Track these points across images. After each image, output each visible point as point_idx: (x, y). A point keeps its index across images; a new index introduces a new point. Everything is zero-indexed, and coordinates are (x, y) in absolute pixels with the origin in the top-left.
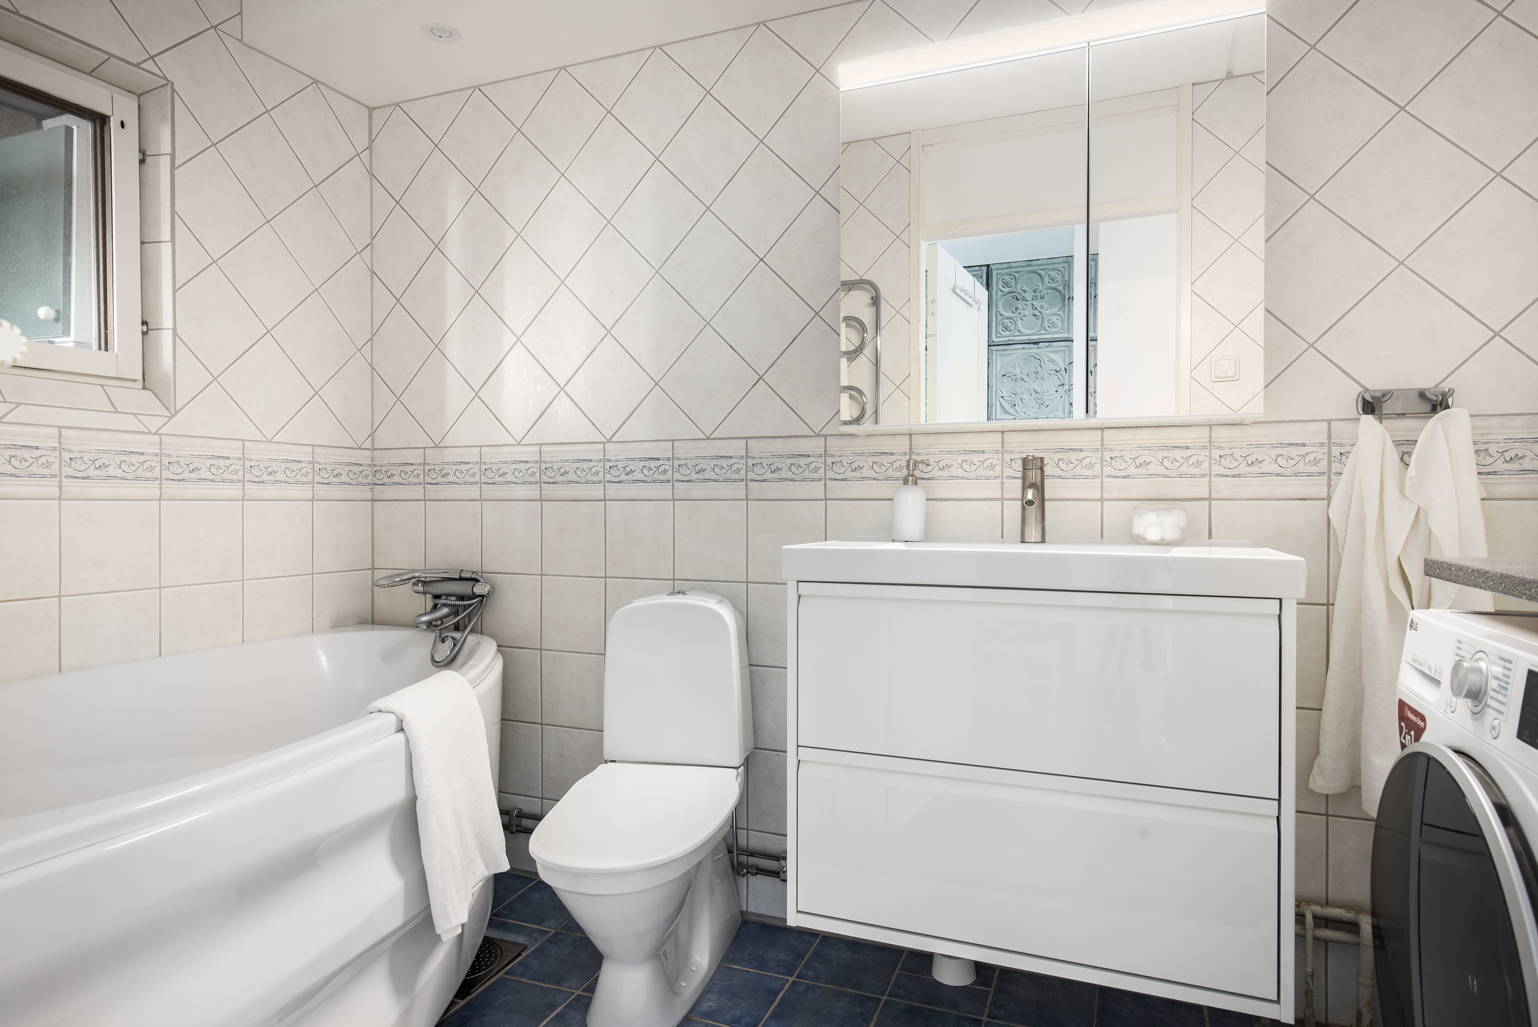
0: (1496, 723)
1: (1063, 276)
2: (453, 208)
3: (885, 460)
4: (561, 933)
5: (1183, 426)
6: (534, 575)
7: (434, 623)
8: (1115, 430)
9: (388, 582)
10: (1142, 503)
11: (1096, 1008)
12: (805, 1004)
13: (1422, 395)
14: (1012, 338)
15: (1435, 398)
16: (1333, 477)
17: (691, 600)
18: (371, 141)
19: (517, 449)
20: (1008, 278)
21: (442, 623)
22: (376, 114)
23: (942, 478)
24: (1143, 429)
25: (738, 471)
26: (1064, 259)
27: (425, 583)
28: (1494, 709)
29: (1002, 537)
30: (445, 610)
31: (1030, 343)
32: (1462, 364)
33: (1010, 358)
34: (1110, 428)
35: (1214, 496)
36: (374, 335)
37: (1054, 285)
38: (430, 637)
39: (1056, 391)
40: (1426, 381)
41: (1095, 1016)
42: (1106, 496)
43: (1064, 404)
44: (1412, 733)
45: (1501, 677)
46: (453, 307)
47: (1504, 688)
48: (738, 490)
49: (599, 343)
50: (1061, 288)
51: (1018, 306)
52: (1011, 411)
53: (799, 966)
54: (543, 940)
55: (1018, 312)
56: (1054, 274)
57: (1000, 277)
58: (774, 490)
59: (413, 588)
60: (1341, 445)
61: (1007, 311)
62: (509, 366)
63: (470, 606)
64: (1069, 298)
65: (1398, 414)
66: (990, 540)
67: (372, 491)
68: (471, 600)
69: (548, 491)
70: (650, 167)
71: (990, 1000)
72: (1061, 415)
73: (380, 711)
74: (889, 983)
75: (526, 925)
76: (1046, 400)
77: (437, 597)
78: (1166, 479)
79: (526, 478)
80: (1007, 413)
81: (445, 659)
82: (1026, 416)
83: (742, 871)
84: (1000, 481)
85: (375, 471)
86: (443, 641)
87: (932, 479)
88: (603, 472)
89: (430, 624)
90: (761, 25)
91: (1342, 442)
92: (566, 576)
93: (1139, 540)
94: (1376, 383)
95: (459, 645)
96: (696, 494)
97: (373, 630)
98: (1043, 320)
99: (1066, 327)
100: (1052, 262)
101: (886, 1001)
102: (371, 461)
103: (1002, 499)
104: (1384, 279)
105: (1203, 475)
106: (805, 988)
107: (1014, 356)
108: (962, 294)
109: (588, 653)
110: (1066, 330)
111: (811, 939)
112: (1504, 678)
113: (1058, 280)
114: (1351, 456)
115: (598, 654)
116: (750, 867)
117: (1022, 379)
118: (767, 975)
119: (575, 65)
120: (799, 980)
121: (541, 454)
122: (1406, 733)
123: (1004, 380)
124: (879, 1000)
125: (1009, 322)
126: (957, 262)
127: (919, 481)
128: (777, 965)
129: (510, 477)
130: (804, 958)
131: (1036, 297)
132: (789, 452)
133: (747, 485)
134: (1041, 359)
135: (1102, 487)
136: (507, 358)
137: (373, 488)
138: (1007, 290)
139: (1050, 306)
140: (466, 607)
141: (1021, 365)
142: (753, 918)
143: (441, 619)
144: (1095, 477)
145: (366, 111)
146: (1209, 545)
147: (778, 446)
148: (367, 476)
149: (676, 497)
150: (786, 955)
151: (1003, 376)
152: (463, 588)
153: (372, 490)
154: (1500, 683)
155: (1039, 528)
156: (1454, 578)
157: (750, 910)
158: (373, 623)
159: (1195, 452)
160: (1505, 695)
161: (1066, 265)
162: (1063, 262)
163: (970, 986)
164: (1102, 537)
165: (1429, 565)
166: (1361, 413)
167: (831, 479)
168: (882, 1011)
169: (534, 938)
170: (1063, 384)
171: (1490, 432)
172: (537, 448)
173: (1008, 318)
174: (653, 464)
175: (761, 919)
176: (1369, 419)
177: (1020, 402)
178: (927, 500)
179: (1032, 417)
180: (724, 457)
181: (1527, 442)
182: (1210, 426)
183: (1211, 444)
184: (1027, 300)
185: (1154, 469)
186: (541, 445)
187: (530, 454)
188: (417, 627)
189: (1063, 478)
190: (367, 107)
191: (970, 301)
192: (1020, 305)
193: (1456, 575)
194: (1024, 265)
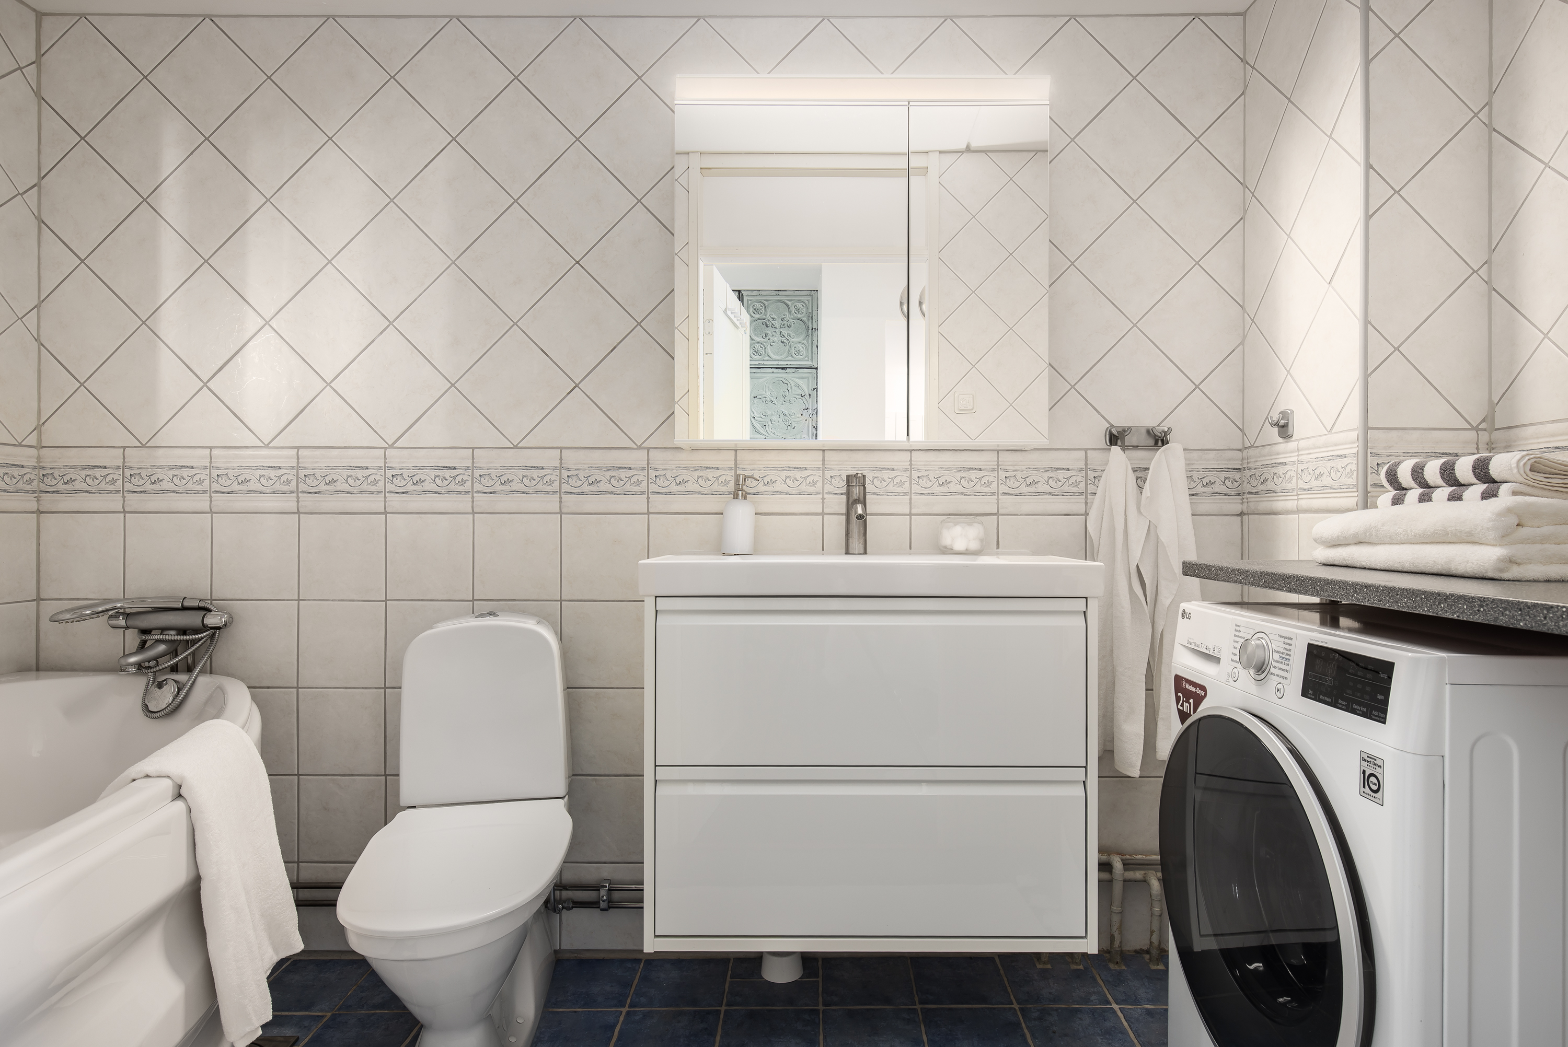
0: (1280, 686)
1: (807, 308)
2: (171, 157)
3: (710, 474)
4: (340, 1015)
5: (977, 450)
6: (288, 600)
7: (147, 664)
8: (922, 452)
9: (74, 616)
10: (947, 518)
11: (912, 977)
12: (645, 1032)
13: (1149, 432)
14: (760, 362)
15: (1160, 435)
16: (1089, 497)
17: (504, 621)
18: (40, 55)
19: (265, 452)
20: (758, 305)
21: (157, 664)
22: (47, 22)
23: (766, 493)
24: (945, 452)
25: (551, 482)
26: (808, 293)
27: (127, 616)
28: (1277, 675)
29: (823, 550)
30: (162, 648)
31: (779, 368)
32: (1175, 409)
33: (761, 380)
34: (917, 450)
35: (1001, 511)
36: (43, 301)
37: (799, 316)
38: (140, 682)
39: (802, 415)
40: (1150, 422)
41: (914, 984)
42: (914, 511)
43: (808, 427)
44: (1191, 701)
45: (1282, 650)
46: (170, 277)
47: (1286, 658)
48: (552, 503)
49: (379, 335)
50: (805, 319)
51: (767, 332)
52: (762, 431)
53: (628, 996)
54: (319, 1027)
55: (768, 338)
56: (799, 305)
57: (751, 303)
58: (592, 503)
59: (110, 622)
60: (1094, 470)
61: (758, 336)
62: (253, 353)
63: (194, 642)
64: (812, 329)
65: (1133, 446)
66: (812, 553)
67: (38, 501)
68: (200, 634)
69: (308, 502)
70: (446, 147)
71: (821, 989)
72: (806, 436)
73: (148, 776)
74: (724, 993)
75: (290, 1013)
76: (793, 422)
77: (145, 632)
78: (963, 496)
79: (277, 486)
80: (758, 433)
81: (164, 709)
82: (775, 436)
83: (558, 907)
84: (821, 496)
85: (43, 475)
86: (160, 686)
87: (757, 493)
88: (383, 481)
89: (140, 666)
90: (578, 19)
91: (1095, 467)
92: (332, 601)
93: (947, 551)
94: (1120, 421)
95: (187, 689)
96: (500, 507)
97: (37, 678)
98: (790, 347)
99: (810, 355)
100: (797, 294)
101: (726, 1011)
102: (37, 462)
103: (823, 514)
104: (1123, 337)
105: (993, 494)
106: (641, 1016)
107: (765, 379)
108: (732, 316)
109: (363, 688)
110: (810, 358)
111: (634, 965)
112: (1285, 651)
113: (803, 311)
114: (1102, 479)
115: (376, 688)
116: (565, 902)
117: (772, 402)
118: (597, 1011)
119: (348, 16)
120: (633, 1009)
121: (298, 458)
122: (1183, 701)
123: (755, 401)
124: (718, 1012)
125: (760, 347)
126: (728, 285)
127: (748, 496)
128: (606, 998)
129: (253, 486)
130: (632, 986)
131: (784, 325)
132: (608, 464)
133: (561, 498)
134: (789, 384)
135: (910, 503)
136: (250, 344)
137: (40, 497)
138: (757, 316)
139: (796, 334)
140: (188, 644)
141: (771, 387)
142: (567, 956)
143: (156, 659)
144: (905, 494)
145: (32, 16)
146: (997, 554)
147: (597, 458)
148: (30, 481)
149: (475, 510)
150: (612, 986)
151: (754, 397)
152: (191, 620)
153: (38, 499)
154: (1281, 655)
155: (862, 541)
156: (1214, 577)
157: (563, 947)
158: (38, 670)
159: (986, 473)
160: (1288, 665)
161: (810, 298)
162: (807, 295)
163: (800, 980)
164: (910, 548)
165: (1187, 567)
166: (1109, 444)
167: (654, 492)
168: (724, 1022)
169: (305, 1027)
170: (808, 408)
171: (1193, 462)
172: (294, 452)
173: (758, 343)
174: (447, 474)
175: (576, 955)
176: (1116, 450)
177: (770, 422)
178: (756, 514)
179: (781, 437)
180: (534, 467)
181: (1216, 471)
182: (998, 451)
183: (998, 468)
184: (776, 328)
185: (954, 487)
186: (298, 448)
187: (286, 458)
188: (122, 670)
189: (877, 495)
190: (34, 10)
191: (738, 323)
192: (770, 331)
193: (1216, 574)
194: (772, 294)
